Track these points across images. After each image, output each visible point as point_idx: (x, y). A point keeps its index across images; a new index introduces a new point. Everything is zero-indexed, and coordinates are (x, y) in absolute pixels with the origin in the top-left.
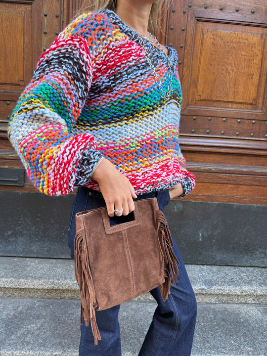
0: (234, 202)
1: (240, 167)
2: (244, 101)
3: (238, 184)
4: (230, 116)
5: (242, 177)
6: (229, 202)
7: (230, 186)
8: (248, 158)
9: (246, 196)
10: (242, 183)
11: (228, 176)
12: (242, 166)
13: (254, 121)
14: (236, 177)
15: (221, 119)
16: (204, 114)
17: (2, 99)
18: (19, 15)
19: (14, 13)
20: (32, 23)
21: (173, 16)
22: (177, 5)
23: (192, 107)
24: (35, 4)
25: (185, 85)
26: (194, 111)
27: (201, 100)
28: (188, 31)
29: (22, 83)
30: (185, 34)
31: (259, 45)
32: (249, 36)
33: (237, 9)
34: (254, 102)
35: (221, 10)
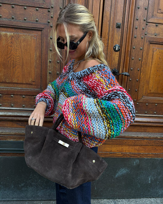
16: (153, 102)
17: (19, 94)
18: (33, 38)
19: (29, 37)
20: (42, 43)
21: (135, 40)
22: (138, 33)
23: (146, 98)
24: (44, 31)
25: (142, 83)
26: (147, 100)
27: (151, 93)
28: (144, 50)
29: (34, 83)
30: (142, 52)
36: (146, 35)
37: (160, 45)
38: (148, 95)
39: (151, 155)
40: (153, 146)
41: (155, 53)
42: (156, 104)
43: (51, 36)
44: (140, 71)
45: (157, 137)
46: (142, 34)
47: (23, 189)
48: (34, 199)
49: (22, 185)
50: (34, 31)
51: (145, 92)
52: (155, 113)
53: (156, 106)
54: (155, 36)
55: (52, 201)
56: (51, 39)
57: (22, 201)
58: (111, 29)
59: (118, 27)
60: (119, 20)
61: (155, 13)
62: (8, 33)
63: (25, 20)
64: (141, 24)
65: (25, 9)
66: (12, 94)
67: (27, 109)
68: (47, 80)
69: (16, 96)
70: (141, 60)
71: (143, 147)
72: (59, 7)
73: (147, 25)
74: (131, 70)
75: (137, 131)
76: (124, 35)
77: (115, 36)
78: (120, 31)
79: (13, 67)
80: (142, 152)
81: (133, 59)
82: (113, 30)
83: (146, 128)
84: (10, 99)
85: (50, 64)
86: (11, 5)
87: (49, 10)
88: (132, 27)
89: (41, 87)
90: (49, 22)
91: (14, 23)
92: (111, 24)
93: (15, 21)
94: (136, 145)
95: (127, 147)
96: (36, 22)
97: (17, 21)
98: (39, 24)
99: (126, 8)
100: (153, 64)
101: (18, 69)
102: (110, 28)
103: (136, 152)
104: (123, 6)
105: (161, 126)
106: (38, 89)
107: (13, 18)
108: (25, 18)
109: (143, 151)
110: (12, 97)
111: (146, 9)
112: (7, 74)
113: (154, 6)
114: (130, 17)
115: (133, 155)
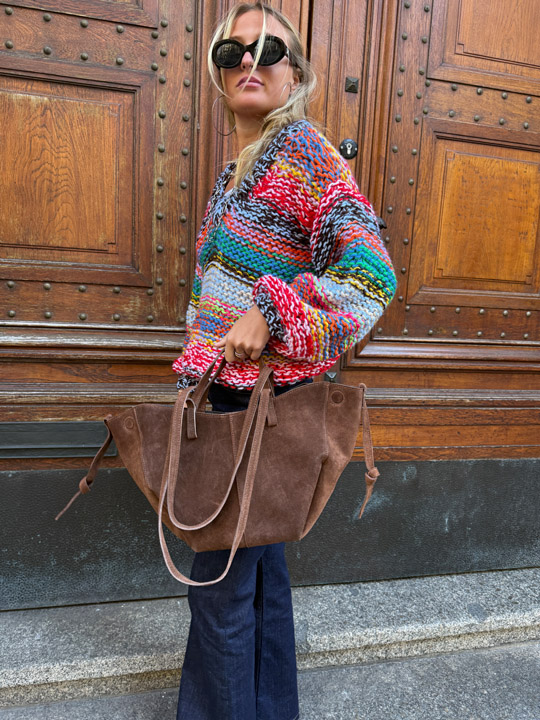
0: (501, 457)
1: (508, 393)
2: (513, 278)
3: (507, 424)
4: (491, 304)
5: (513, 410)
6: (494, 456)
7: (494, 428)
8: (520, 376)
9: (520, 443)
10: (513, 422)
11: (491, 412)
12: (511, 391)
13: (528, 313)
14: (504, 411)
15: (476, 310)
16: (449, 301)
17: (70, 280)
18: (107, 112)
19: (97, 109)
20: (134, 129)
21: (397, 128)
22: (404, 109)
23: (429, 291)
24: (141, 93)
25: (417, 251)
26: (433, 297)
27: (444, 278)
28: (422, 155)
29: (112, 249)
30: (416, 160)
31: (536, 183)
32: (519, 167)
33: (502, 120)
34: (528, 280)
35: (476, 121)
36: (426, 113)
37: (464, 144)
38: (434, 283)
39: (448, 452)
40: (452, 427)
41: (450, 165)
42: (458, 309)
43: (161, 108)
44: (411, 216)
45: (462, 401)
46: (416, 111)
47: (86, 568)
48: (121, 599)
49: (83, 555)
50: (111, 93)
51: (428, 273)
52: (455, 332)
53: (458, 313)
54: (451, 117)
55: (173, 600)
56: (162, 117)
57: (82, 608)
58: (332, 94)
59: (351, 89)
60: (354, 70)
61: (447, 53)
62: (33, 97)
63: (84, 59)
64: (413, 82)
65: (84, 26)
66: (46, 279)
67: (93, 326)
68: (152, 239)
69: (60, 288)
70: (414, 186)
71: (425, 428)
72: (184, 26)
73: (427, 85)
74: (390, 212)
75: (409, 386)
76: (368, 112)
77: (344, 114)
78: (357, 102)
79: (50, 201)
80: (424, 445)
81: (393, 182)
82: (337, 98)
83: (431, 377)
84: (41, 296)
85: (160, 192)
86: (41, 13)
87: (156, 32)
88: (389, 89)
89: (133, 262)
90: (155, 69)
91: (51, 67)
92: (333, 82)
93: (53, 61)
94: (406, 425)
95: (383, 431)
96: (116, 67)
97: (61, 63)
98: (126, 74)
99: (370, 37)
100: (447, 195)
101: (64, 205)
102: (330, 91)
103: (408, 444)
104: (362, 30)
105: (473, 368)
106: (125, 267)
107: (47, 53)
108: (85, 55)
109: (425, 442)
110: (47, 289)
111: (424, 42)
112: (31, 219)
113: (446, 34)
114: (382, 62)
115: (399, 453)
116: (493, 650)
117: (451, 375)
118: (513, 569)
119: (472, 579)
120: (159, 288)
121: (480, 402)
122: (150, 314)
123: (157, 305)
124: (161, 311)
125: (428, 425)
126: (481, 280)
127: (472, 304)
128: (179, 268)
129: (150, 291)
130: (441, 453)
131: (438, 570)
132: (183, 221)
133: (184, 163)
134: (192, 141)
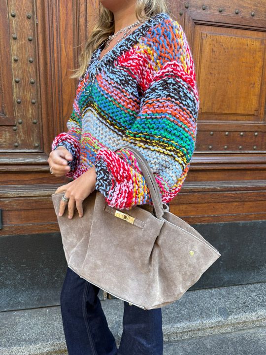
0: (240, 220)
1: (244, 183)
2: (246, 113)
4: (233, 129)
5: (247, 193)
6: (236, 220)
7: (235, 204)
8: (252, 172)
9: (251, 212)
10: (247, 200)
11: (233, 194)
12: (246, 181)
13: (256, 134)
14: (242, 193)
15: (223, 133)
27: (202, 113)
31: (260, 51)
32: (249, 42)
33: (237, 11)
34: (256, 113)
35: (220, 12)
36: (187, 8)
37: (213, 28)
39: (207, 219)
40: (209, 204)
41: (204, 42)
42: (212, 133)
43: (12, 10)
45: (215, 188)
52: (211, 147)
53: (212, 135)
56: (13, 16)
68: (13, 95)
71: (192, 205)
80: (192, 215)
85: (16, 65)
89: (2, 110)
94: (181, 204)
100: (203, 61)
103: (183, 215)
105: (222, 168)
109: (193, 213)
116: (233, 334)
117: (208, 173)
118: (249, 284)
119: (223, 291)
120: (20, 126)
121: (226, 188)
122: (16, 143)
123: (20, 137)
124: (23, 140)
125: (195, 203)
126: (226, 114)
127: (220, 129)
128: (32, 113)
129: (15, 128)
130: (203, 219)
131: (203, 286)
132: (32, 83)
133: (30, 46)
134: (34, 31)
